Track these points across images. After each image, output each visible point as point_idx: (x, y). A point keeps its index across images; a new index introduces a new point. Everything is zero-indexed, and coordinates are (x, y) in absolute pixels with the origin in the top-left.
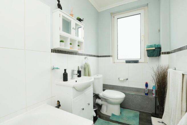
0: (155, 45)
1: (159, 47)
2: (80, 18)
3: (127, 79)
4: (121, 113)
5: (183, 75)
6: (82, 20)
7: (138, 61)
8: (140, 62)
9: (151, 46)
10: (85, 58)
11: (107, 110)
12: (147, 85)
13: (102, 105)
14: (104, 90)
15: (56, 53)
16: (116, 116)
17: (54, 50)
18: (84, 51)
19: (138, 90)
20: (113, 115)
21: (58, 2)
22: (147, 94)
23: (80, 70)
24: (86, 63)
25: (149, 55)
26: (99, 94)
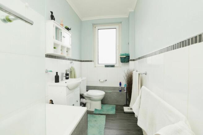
0: (126, 54)
1: (128, 55)
2: (68, 27)
3: (106, 80)
4: (102, 108)
5: (139, 74)
6: (69, 29)
7: (114, 65)
8: (116, 67)
9: (123, 55)
10: (71, 62)
11: (90, 107)
12: (120, 84)
13: (86, 103)
14: (87, 91)
15: (49, 58)
16: (98, 110)
17: (47, 55)
18: (71, 56)
19: (114, 88)
20: (96, 110)
21: (51, 14)
22: (121, 91)
23: (68, 73)
24: (72, 67)
25: (122, 62)
26: (84, 94)
